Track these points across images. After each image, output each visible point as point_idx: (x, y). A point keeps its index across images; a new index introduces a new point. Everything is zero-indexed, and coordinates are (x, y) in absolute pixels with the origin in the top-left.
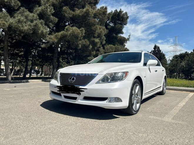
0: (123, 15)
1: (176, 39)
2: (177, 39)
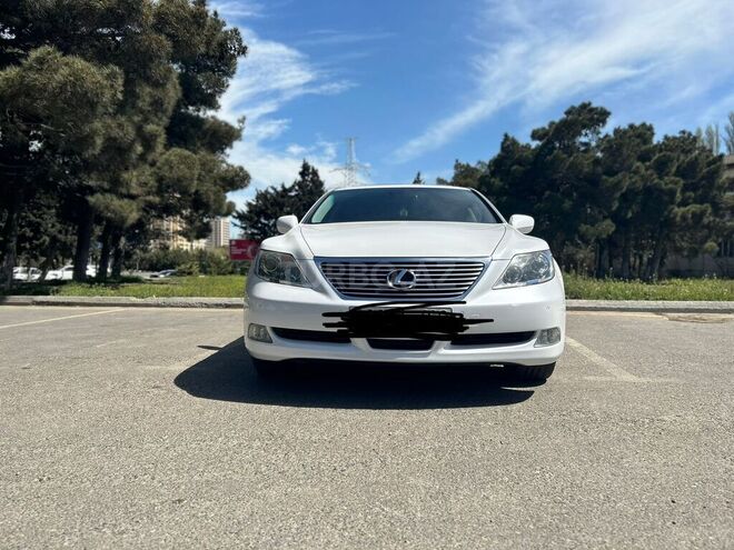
0: (226, 40)
1: (350, 145)
2: (353, 147)
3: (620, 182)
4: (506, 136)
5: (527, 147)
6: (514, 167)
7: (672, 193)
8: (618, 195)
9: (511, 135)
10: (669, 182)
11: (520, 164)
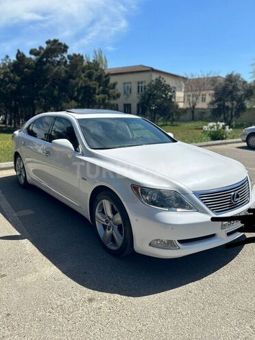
3: (78, 83)
4: (18, 51)
5: (31, 59)
6: (26, 70)
7: (95, 89)
8: (76, 89)
9: (21, 51)
10: (93, 84)
11: (29, 69)
